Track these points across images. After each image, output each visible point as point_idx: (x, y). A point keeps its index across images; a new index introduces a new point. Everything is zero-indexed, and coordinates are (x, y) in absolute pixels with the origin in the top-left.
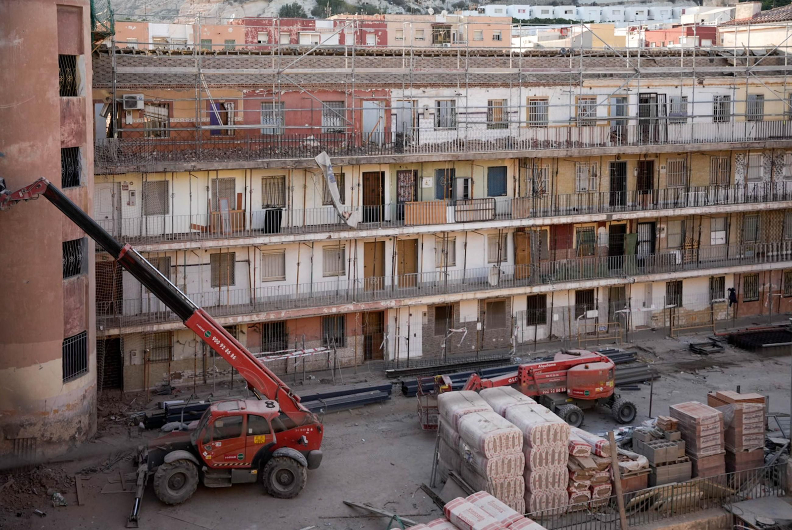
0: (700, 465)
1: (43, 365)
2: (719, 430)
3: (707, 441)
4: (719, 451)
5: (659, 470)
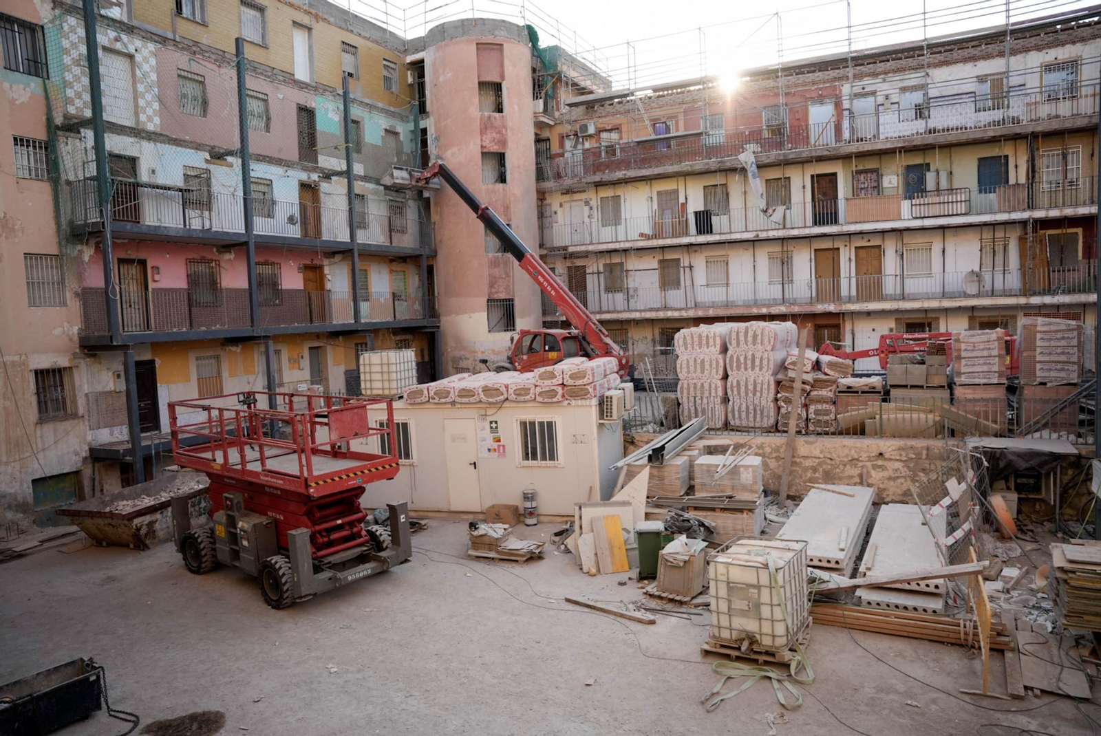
0: (959, 393)
1: (472, 315)
2: (995, 352)
3: (974, 365)
4: (995, 381)
5: (894, 393)
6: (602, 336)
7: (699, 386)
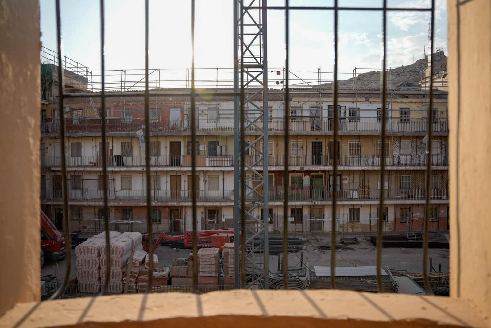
0: (199, 280)
2: (213, 263)
3: (205, 268)
4: (213, 275)
5: (173, 279)
6: (53, 230)
7: (87, 272)
